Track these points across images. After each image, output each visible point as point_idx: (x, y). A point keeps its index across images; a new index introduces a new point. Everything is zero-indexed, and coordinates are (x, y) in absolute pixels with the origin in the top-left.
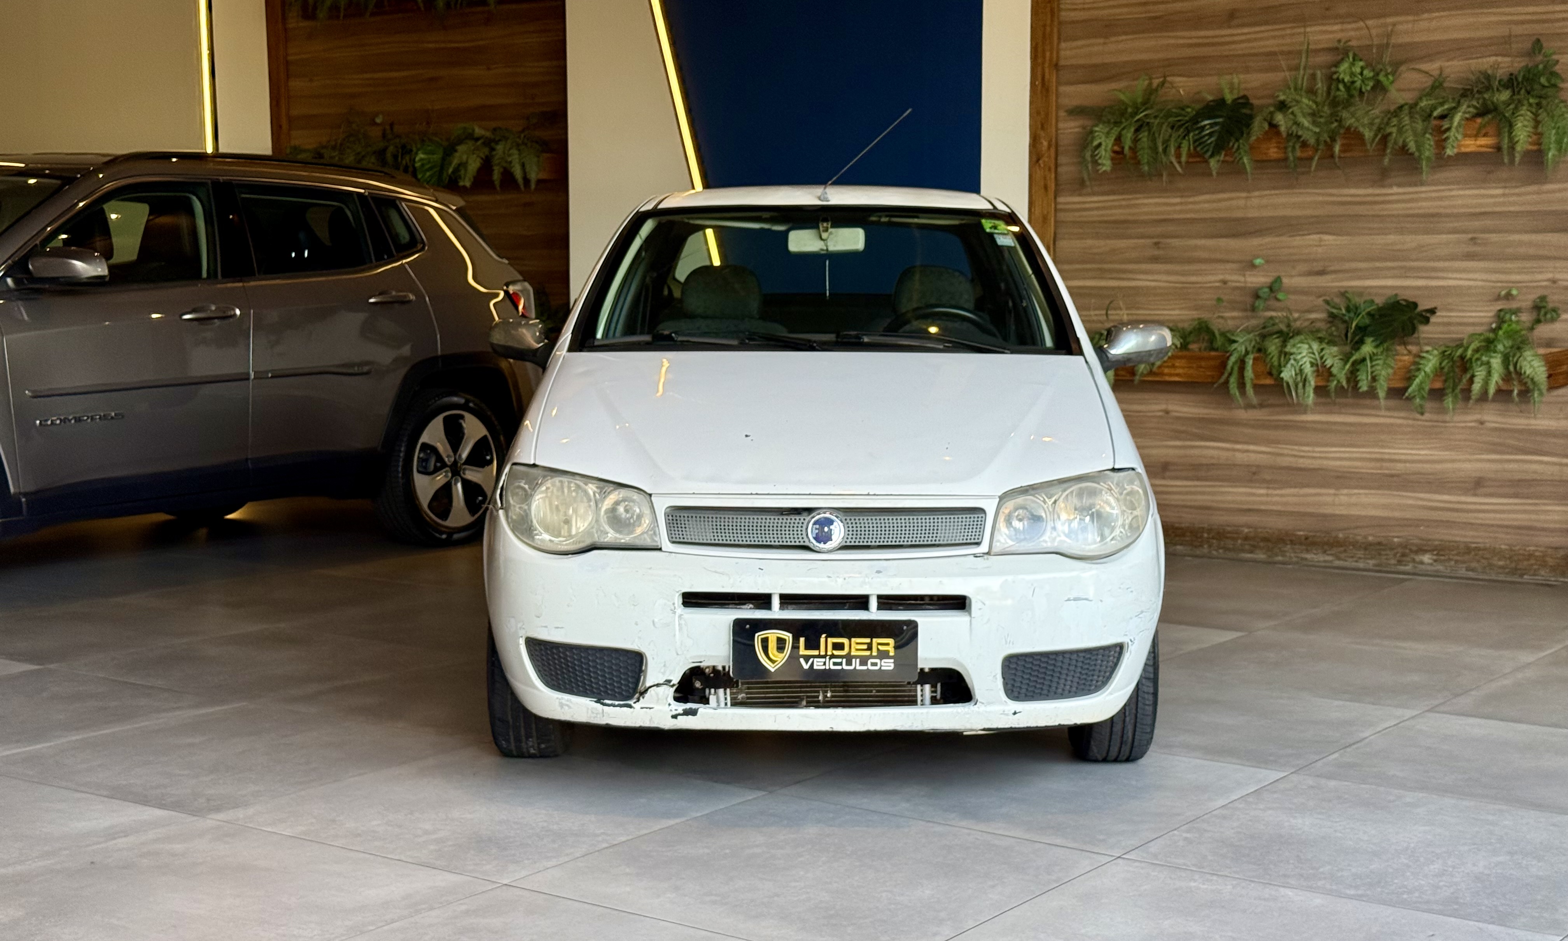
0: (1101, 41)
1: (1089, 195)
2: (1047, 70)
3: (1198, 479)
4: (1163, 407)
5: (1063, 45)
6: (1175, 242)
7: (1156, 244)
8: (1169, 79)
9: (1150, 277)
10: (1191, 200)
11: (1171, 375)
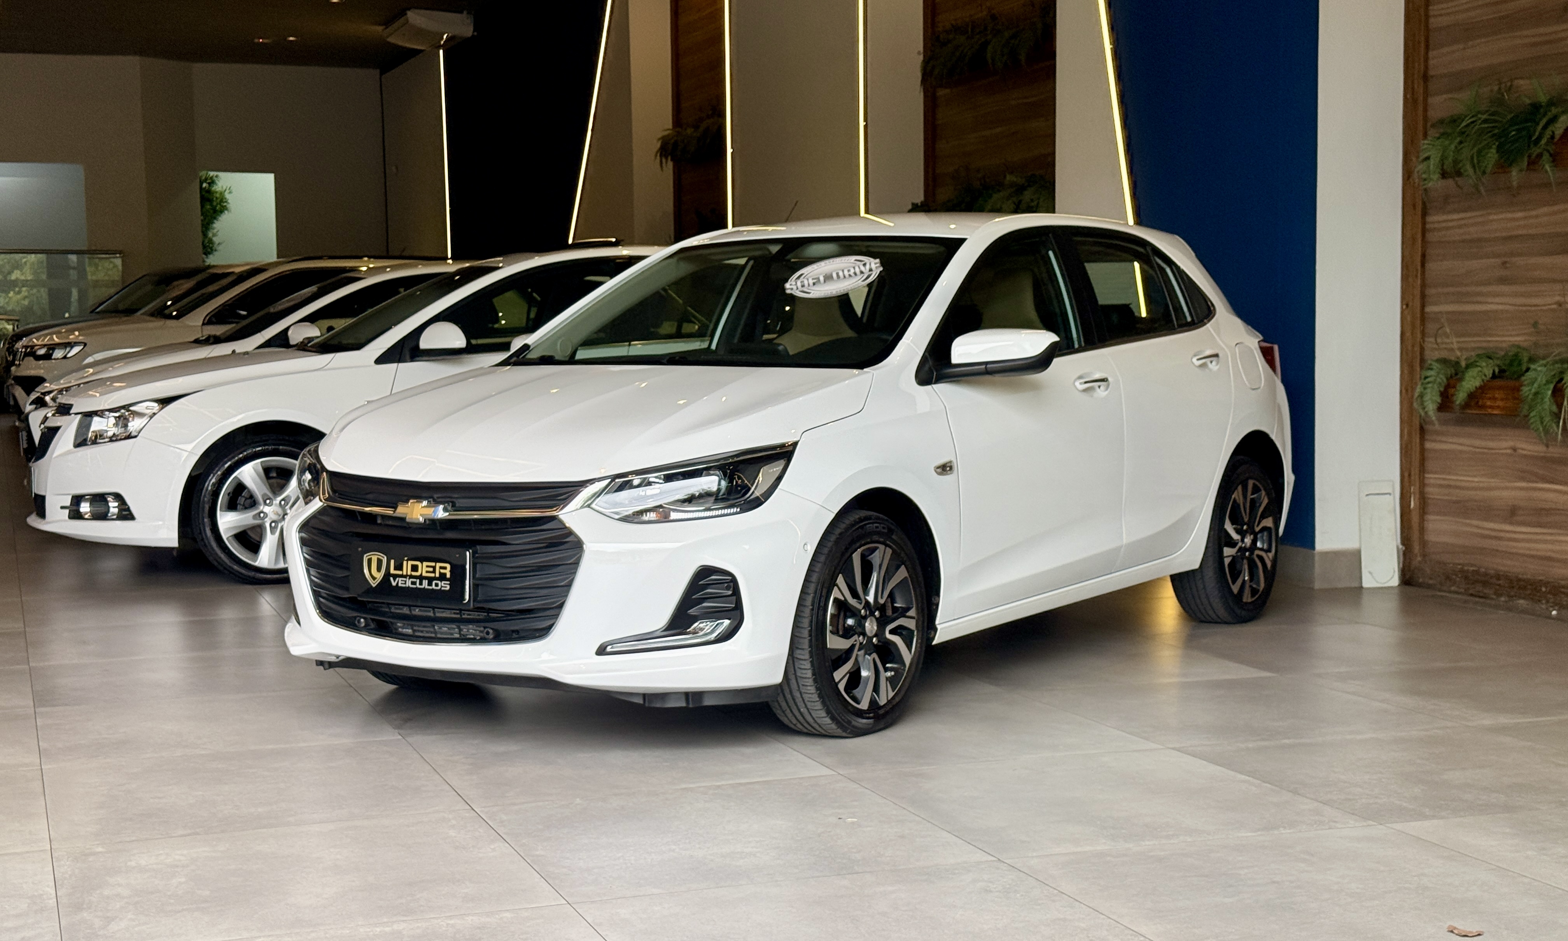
0: (1461, 46)
1: (1449, 212)
2: (1416, 81)
3: (1540, 525)
4: (1511, 444)
5: (1431, 54)
6: (1520, 261)
7: (1504, 263)
8: (1516, 82)
9: (1497, 300)
10: (1534, 213)
11: (1491, 407)
